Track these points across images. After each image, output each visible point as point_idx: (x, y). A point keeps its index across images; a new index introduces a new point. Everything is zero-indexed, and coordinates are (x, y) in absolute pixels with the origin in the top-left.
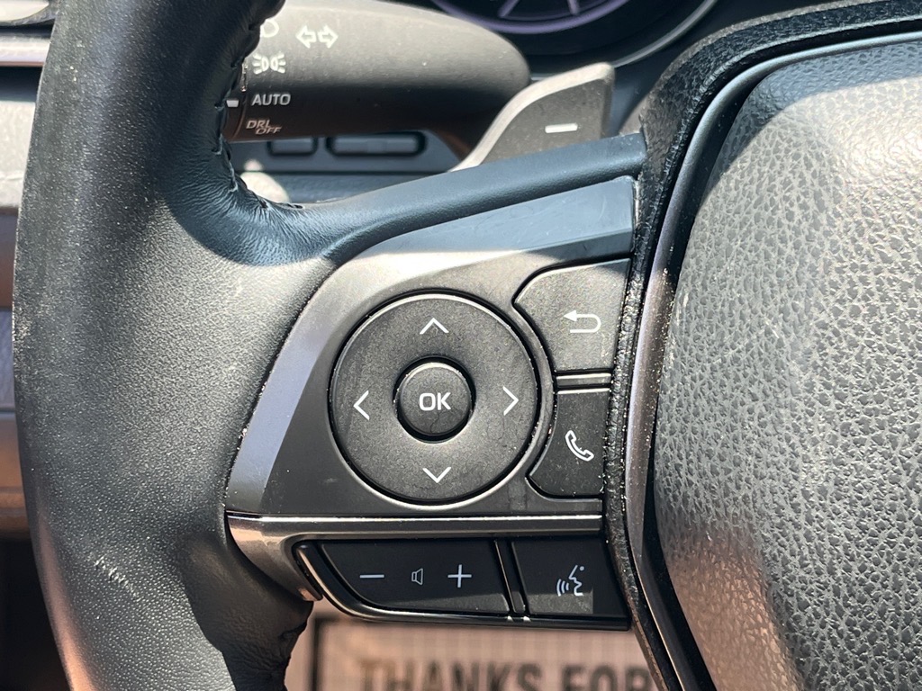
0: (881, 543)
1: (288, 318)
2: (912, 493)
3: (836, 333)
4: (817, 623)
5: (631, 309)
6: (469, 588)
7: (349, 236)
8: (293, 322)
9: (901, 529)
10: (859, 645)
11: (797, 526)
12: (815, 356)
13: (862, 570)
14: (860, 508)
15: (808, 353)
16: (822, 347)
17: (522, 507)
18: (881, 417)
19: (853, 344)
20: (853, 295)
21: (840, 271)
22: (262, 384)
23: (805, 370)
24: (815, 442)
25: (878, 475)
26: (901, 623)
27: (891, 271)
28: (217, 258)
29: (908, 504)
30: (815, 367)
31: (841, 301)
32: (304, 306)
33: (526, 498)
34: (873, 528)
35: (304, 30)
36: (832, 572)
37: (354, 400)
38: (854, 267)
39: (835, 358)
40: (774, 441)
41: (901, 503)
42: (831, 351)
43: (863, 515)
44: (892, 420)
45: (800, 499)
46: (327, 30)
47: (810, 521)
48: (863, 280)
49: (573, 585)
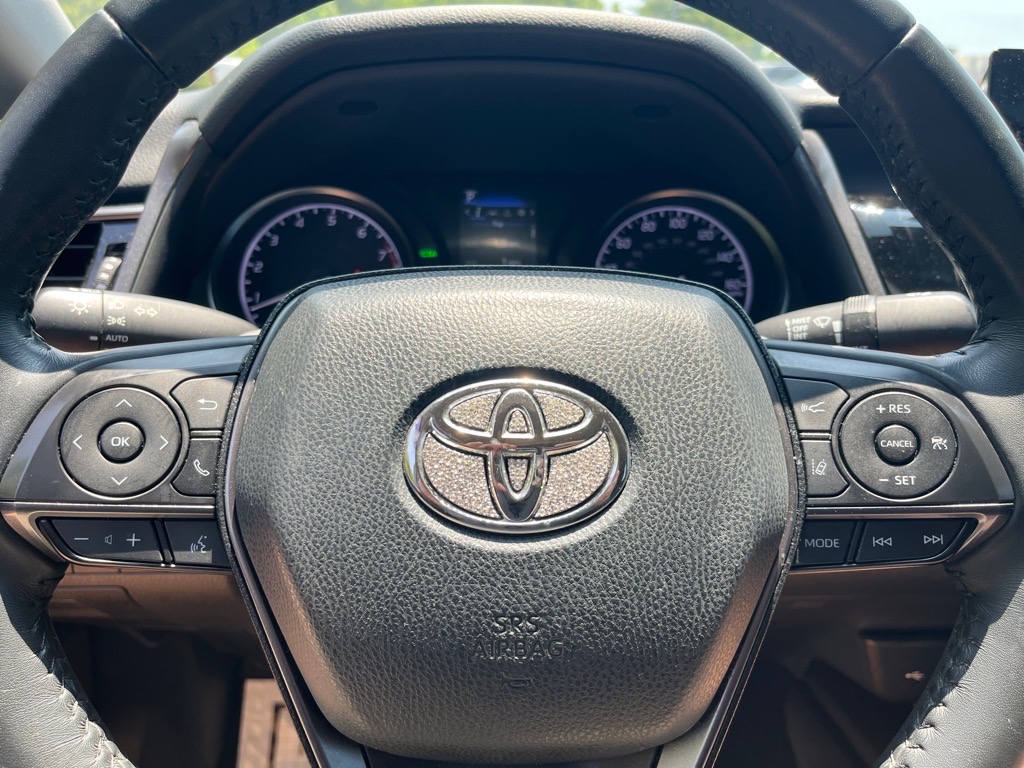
0: (329, 496)
1: (44, 398)
2: (344, 469)
3: (309, 389)
4: (297, 542)
5: (235, 400)
6: (139, 547)
7: (88, 362)
8: (47, 400)
9: (339, 488)
10: (319, 554)
11: (287, 490)
12: (298, 401)
13: (319, 511)
14: (318, 478)
15: (295, 400)
16: (301, 397)
17: (168, 500)
18: (329, 430)
19: (316, 394)
20: (318, 370)
21: (312, 360)
22: (26, 430)
23: (293, 408)
24: (296, 444)
25: (327, 460)
26: (340, 540)
27: (337, 359)
28: (9, 366)
29: (342, 475)
30: (298, 406)
31: (312, 374)
32: (54, 393)
33: (170, 495)
34: (324, 489)
35: (139, 308)
36: (304, 514)
37: (73, 439)
38: (319, 358)
39: (308, 402)
40: (277, 446)
41: (338, 474)
42: (306, 398)
43: (320, 481)
44: (334, 431)
45: (288, 475)
46: (152, 309)
47: (293, 486)
48: (323, 364)
49: (200, 547)
